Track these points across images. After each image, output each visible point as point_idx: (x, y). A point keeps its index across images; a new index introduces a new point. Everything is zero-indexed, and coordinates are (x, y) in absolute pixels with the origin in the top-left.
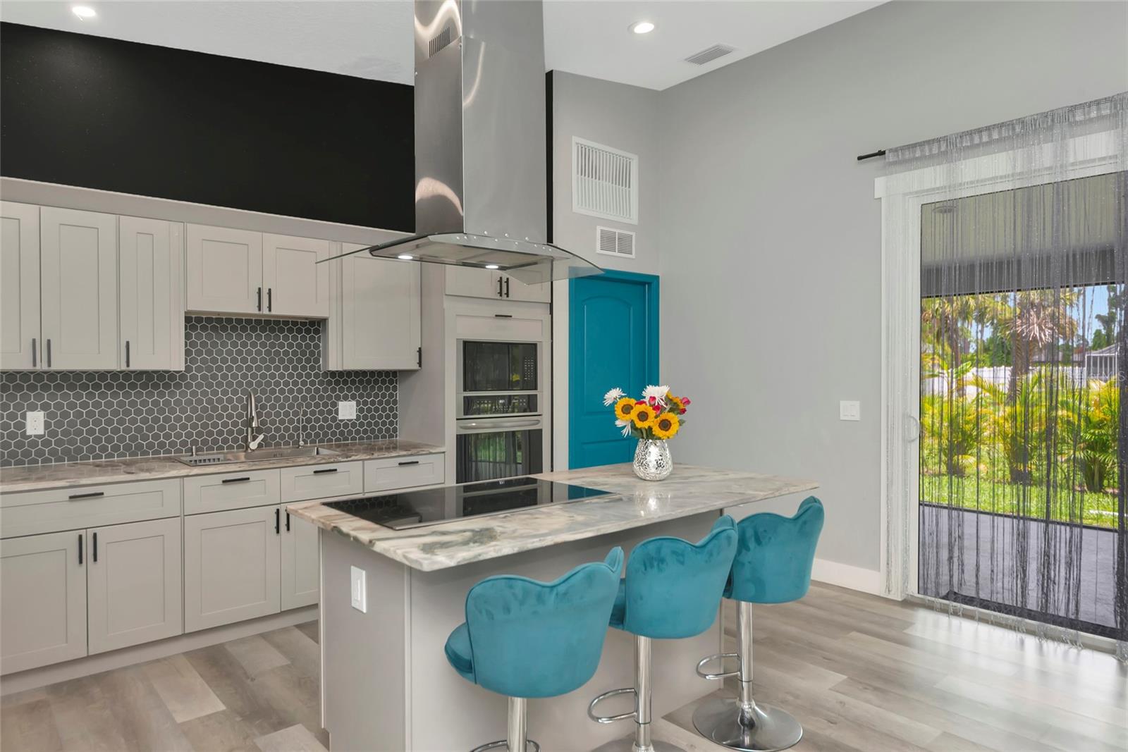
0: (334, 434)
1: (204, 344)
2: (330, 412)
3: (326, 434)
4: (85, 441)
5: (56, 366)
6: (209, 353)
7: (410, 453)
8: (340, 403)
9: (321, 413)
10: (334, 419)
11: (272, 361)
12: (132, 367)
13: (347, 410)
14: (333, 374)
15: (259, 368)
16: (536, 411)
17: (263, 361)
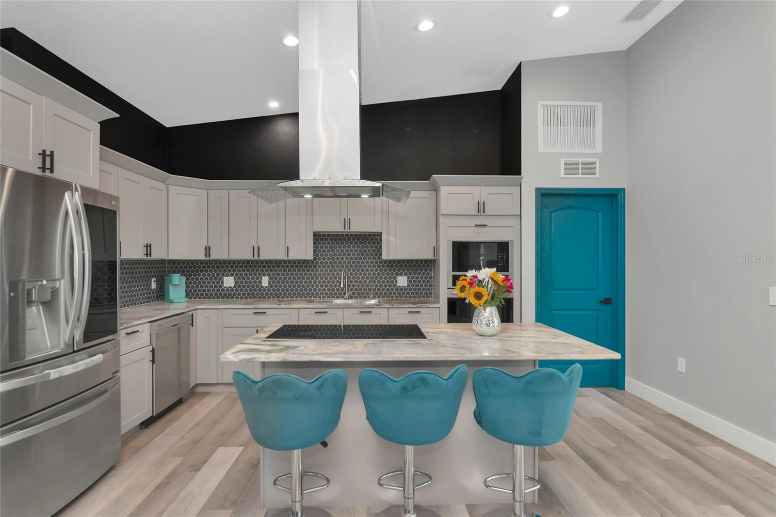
0: (395, 293)
1: (331, 247)
2: (392, 282)
3: (390, 293)
4: (283, 290)
5: (262, 257)
6: (333, 251)
7: (415, 306)
8: (398, 277)
9: (388, 282)
10: (395, 286)
11: (363, 255)
12: (289, 258)
13: (402, 281)
15: (356, 259)
17: (358, 255)
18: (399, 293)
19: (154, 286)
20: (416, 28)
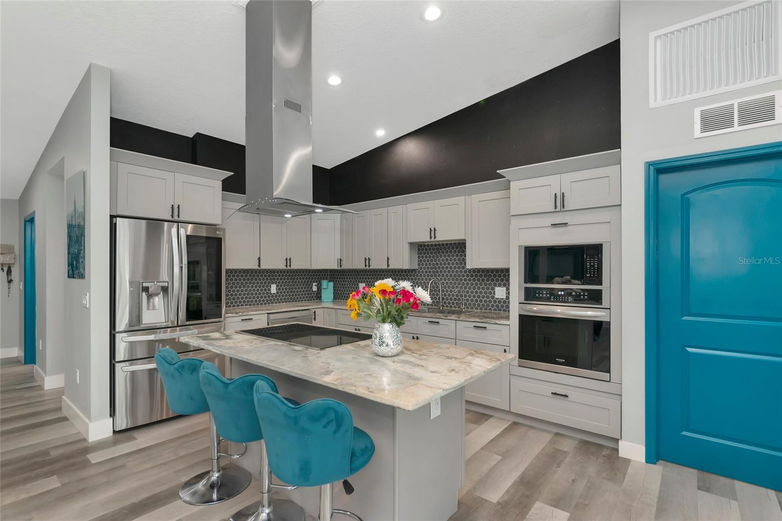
0: (493, 306)
1: (433, 257)
2: (490, 293)
3: (488, 306)
5: (371, 267)
7: (482, 321)
8: (496, 288)
9: (486, 293)
10: (493, 297)
12: (390, 267)
13: (500, 293)
14: (470, 271)
16: (602, 304)
17: (457, 264)
18: (497, 306)
19: (315, 289)
20: (422, 17)
